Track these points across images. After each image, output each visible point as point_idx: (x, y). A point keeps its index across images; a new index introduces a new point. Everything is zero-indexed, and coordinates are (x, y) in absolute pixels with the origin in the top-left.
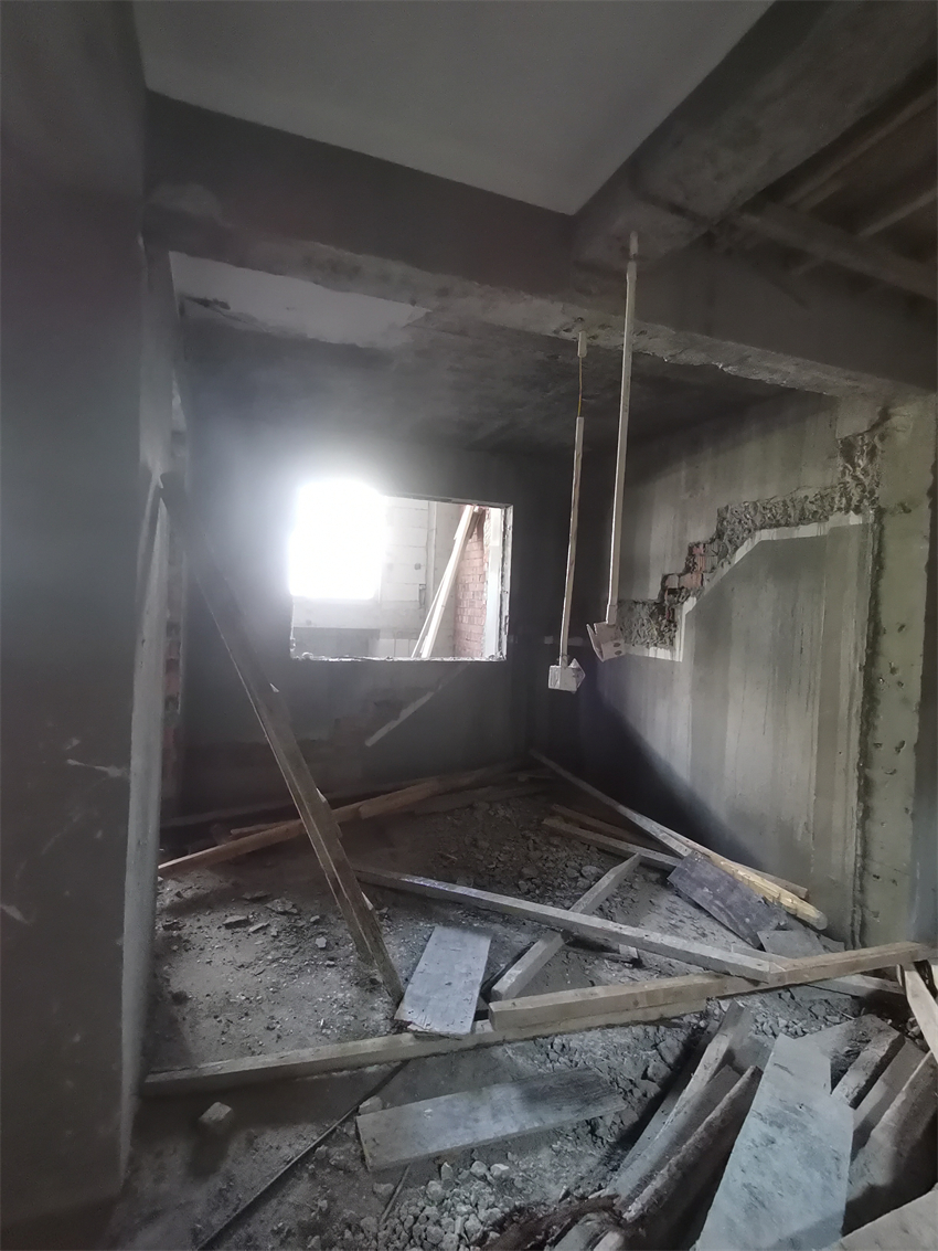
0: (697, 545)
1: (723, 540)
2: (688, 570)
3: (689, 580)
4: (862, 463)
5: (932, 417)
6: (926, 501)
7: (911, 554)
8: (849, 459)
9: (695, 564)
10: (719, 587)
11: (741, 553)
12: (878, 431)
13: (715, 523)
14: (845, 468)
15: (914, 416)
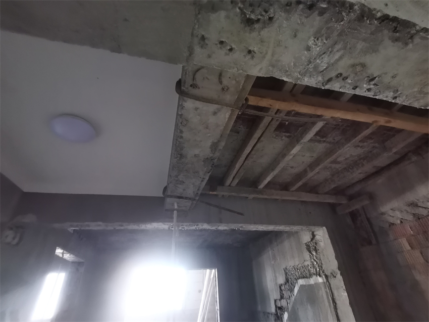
0: (282, 285)
1: (289, 282)
2: (282, 297)
3: (283, 303)
4: (314, 254)
5: (327, 236)
6: (339, 272)
7: (343, 297)
8: (310, 252)
9: (283, 294)
10: (293, 307)
11: (296, 290)
12: (314, 241)
13: (284, 275)
14: (310, 255)
15: (322, 235)
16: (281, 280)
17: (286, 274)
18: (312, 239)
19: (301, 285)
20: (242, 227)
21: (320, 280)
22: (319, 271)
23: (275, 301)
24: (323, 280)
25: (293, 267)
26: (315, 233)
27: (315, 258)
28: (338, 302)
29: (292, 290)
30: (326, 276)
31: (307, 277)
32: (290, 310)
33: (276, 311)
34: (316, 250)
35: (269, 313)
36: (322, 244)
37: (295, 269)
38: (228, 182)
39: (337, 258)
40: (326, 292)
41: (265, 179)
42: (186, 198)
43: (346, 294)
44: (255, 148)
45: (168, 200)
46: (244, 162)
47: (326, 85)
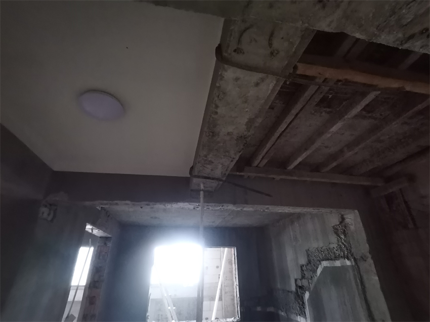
0: (303, 266)
1: (311, 264)
2: (303, 277)
3: (305, 283)
4: (343, 237)
5: (359, 220)
6: (370, 256)
7: (373, 281)
8: (338, 235)
9: (304, 274)
10: (315, 287)
11: (319, 271)
12: (343, 224)
13: (306, 257)
14: (338, 238)
15: (353, 219)
16: (303, 261)
17: (308, 256)
18: (341, 223)
19: (324, 267)
20: (268, 208)
21: (348, 263)
22: (347, 254)
23: (296, 280)
24: (352, 263)
25: (317, 248)
26: (345, 216)
27: (343, 241)
28: (367, 285)
29: (315, 271)
30: (355, 260)
31: (331, 260)
32: (311, 289)
33: (297, 290)
34: (344, 233)
35: (289, 291)
36: (352, 228)
37: (318, 250)
38: (256, 163)
39: (369, 241)
40: (354, 275)
41: (296, 159)
42: (213, 179)
43: (377, 278)
44: (291, 126)
45: (195, 180)
46: (276, 141)
47: (406, 43)
